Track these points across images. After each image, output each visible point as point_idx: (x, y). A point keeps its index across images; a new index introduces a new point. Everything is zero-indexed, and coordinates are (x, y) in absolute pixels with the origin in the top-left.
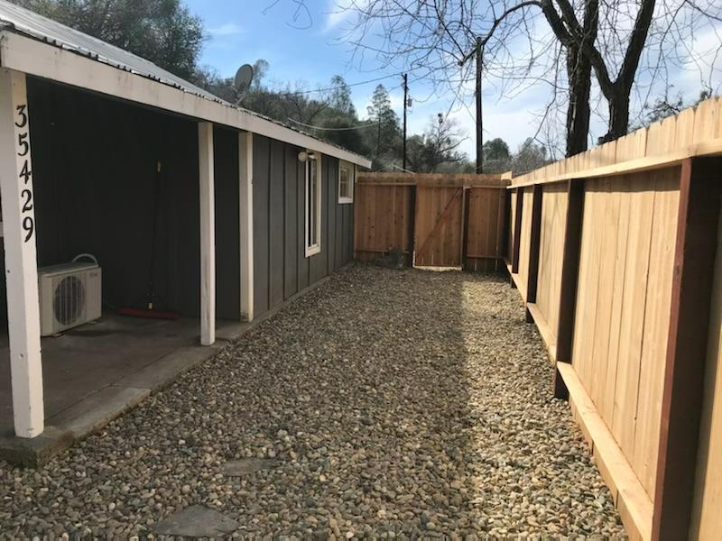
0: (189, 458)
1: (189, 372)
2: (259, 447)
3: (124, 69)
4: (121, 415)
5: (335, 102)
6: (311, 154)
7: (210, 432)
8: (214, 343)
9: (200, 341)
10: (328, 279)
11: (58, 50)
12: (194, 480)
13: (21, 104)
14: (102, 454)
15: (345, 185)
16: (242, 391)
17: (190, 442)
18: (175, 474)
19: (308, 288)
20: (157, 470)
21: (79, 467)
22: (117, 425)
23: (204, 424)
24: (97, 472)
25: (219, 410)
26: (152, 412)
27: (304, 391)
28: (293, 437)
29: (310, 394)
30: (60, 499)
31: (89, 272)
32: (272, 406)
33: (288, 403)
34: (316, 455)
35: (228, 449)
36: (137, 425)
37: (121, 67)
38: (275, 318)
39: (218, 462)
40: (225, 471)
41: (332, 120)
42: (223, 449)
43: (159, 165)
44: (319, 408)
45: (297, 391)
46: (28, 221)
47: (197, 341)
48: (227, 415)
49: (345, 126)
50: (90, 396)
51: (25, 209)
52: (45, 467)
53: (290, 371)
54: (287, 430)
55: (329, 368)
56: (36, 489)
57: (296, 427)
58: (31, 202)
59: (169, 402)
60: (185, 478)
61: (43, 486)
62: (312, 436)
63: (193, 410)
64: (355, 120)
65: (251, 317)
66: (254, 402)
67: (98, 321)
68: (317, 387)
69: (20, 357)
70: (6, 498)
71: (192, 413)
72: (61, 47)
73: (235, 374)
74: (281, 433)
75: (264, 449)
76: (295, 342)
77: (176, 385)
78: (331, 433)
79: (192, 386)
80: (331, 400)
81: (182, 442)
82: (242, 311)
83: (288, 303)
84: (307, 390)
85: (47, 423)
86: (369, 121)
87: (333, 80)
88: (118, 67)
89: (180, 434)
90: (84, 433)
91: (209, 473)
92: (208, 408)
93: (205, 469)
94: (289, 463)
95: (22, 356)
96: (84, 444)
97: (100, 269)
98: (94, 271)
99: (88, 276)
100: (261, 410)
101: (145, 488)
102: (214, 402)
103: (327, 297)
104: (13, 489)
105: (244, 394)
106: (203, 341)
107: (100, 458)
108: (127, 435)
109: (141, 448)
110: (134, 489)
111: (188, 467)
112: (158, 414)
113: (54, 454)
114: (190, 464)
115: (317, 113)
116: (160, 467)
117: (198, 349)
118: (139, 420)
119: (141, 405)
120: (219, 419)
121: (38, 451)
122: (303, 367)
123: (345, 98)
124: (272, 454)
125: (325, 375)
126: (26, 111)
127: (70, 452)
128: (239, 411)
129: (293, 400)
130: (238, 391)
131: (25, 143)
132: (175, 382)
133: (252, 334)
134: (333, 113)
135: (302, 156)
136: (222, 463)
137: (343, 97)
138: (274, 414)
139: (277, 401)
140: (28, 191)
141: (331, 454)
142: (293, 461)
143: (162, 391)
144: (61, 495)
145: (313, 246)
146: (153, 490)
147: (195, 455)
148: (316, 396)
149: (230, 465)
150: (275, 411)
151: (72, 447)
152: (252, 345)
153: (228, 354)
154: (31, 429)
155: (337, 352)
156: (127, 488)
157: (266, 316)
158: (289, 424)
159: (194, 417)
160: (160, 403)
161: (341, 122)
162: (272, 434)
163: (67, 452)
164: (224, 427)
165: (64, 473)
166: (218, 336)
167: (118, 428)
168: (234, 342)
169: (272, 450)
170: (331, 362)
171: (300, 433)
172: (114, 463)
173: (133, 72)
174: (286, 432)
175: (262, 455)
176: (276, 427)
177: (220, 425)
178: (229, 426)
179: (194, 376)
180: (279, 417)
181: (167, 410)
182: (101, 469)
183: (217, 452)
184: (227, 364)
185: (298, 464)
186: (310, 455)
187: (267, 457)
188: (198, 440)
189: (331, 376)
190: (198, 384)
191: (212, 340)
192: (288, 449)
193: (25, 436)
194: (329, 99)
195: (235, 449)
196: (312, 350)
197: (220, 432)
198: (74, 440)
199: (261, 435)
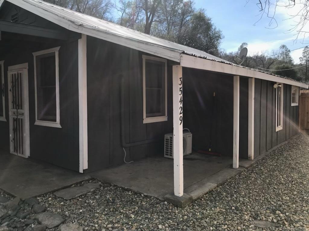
0: (238, 215)
1: (230, 179)
2: (268, 216)
3: (214, 61)
4: (207, 193)
5: (282, 57)
6: (280, 84)
7: (245, 206)
8: (238, 168)
9: (232, 166)
10: (287, 142)
11: (195, 57)
12: (242, 225)
13: (181, 77)
14: (204, 207)
15: (294, 97)
16: (255, 190)
17: (237, 208)
18: (233, 221)
19: (277, 146)
20: (225, 218)
21: (196, 210)
22: (206, 197)
23: (241, 202)
24: (203, 214)
25: (246, 197)
26: (219, 194)
27: (285, 195)
28: (284, 215)
29: (289, 196)
30: (192, 221)
31: (188, 135)
32: (270, 199)
33: (278, 199)
34: (298, 225)
35: (254, 214)
36: (214, 198)
37: (213, 60)
38: (263, 159)
39: (251, 220)
40: (254, 224)
41: (280, 66)
42: (251, 214)
43: (214, 94)
44: (294, 204)
45: (281, 194)
46: (181, 118)
47: (231, 166)
48: (251, 200)
49: (287, 68)
50: (194, 184)
51: (180, 113)
52: (185, 208)
53: (276, 184)
54: (281, 211)
55: (296, 185)
56: (183, 216)
57: (285, 211)
58: (182, 111)
59: (225, 191)
60: (238, 223)
61: (185, 215)
62: (294, 216)
63: (235, 195)
64: (293, 65)
65: (253, 158)
66: (262, 196)
67: (191, 154)
68: (291, 193)
69: (177, 166)
70: (174, 217)
71: (235, 196)
72: (196, 56)
73: (250, 182)
74: (277, 212)
75: (271, 218)
76: (276, 171)
77: (226, 184)
78: (303, 216)
79: (232, 185)
80: (300, 200)
81: (233, 208)
82: (249, 155)
83: (268, 153)
84: (287, 194)
85: (184, 192)
86: (301, 65)
87: (281, 47)
88: (212, 60)
89: (232, 204)
90: (196, 198)
91: (247, 223)
92: (241, 195)
93: (246, 221)
94: (284, 226)
95: (178, 166)
96: (196, 202)
97: (192, 134)
98: (190, 135)
99: (188, 137)
100: (266, 200)
101: (222, 224)
102: (243, 193)
103: (288, 151)
104: (175, 214)
105: (256, 192)
106: (234, 167)
107: (203, 209)
108: (211, 201)
109: (218, 208)
110: (218, 223)
111: (238, 219)
112: (221, 195)
113: (187, 204)
114: (239, 218)
115: (272, 63)
116: (227, 217)
117: (232, 170)
118: (214, 196)
119: (214, 190)
120: (247, 201)
121: (183, 202)
122: (282, 183)
123: (287, 55)
124: (275, 221)
125: (294, 189)
126: (182, 80)
127: (192, 204)
128: (256, 200)
129: (281, 198)
130: (253, 190)
131: (181, 90)
132: (225, 183)
133: (254, 165)
134: (281, 62)
135: (276, 86)
136: (252, 220)
137: (286, 54)
138: (272, 203)
139: (273, 197)
140: (181, 107)
141: (305, 226)
142: (286, 226)
143: (221, 186)
144: (192, 220)
145: (279, 126)
146: (226, 226)
147: (240, 214)
148: (292, 198)
149: (256, 222)
150: (273, 201)
151: (192, 202)
152: (255, 170)
153: (245, 173)
154: (180, 193)
155: (299, 178)
156: (215, 223)
157: (260, 158)
158: (281, 208)
159: (236, 198)
160: (221, 190)
161: (285, 66)
162: (274, 212)
163: (191, 204)
164: (250, 205)
165: (191, 212)
166: (240, 165)
167: (207, 198)
168: (247, 168)
169: (275, 219)
170: (297, 183)
171: (287, 214)
172: (209, 212)
173: (216, 61)
174: (280, 212)
175: (270, 220)
176: (275, 209)
177: (248, 204)
178: (252, 205)
179: (233, 181)
180: (275, 204)
181: (225, 194)
182: (204, 213)
183: (249, 215)
184: (246, 177)
185: (289, 228)
186: (294, 224)
187: (273, 222)
188: (240, 208)
189: (298, 189)
190: (235, 184)
191: (238, 167)
192: (282, 220)
193: (178, 196)
194: (278, 56)
195: (258, 215)
196: (285, 176)
197: (249, 207)
198: (193, 200)
199: (268, 211)
